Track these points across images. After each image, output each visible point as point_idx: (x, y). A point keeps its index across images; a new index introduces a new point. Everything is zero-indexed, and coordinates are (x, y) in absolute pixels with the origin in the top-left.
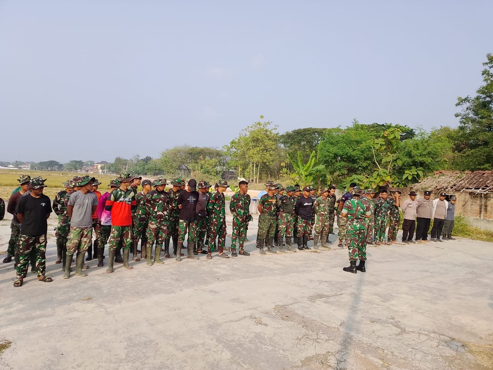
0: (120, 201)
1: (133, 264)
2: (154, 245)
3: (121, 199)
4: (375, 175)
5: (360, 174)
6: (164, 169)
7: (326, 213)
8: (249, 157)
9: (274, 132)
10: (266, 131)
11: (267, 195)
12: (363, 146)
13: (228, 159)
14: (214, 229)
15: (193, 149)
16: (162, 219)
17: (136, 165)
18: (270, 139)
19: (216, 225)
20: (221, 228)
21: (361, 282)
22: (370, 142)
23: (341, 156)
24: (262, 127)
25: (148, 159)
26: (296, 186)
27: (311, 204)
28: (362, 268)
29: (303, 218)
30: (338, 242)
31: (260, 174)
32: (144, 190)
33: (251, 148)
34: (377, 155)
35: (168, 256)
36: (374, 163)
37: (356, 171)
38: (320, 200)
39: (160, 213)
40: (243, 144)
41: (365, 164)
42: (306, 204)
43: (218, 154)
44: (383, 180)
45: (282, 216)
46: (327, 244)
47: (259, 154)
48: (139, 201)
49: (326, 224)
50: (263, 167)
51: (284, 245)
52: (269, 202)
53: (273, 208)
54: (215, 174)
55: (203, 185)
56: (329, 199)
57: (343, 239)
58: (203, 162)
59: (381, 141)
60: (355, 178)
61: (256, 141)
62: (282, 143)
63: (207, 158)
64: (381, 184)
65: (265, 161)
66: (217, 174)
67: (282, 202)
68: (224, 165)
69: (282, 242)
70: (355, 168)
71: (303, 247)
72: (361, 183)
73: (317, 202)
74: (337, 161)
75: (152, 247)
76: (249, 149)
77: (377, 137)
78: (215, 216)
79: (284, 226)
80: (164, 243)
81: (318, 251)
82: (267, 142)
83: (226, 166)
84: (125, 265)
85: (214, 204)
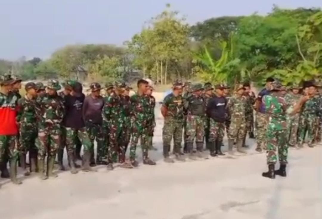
0: (4, 108)
1: (22, 179)
2: (46, 157)
3: (5, 105)
4: (299, 68)
5: (282, 68)
6: (56, 71)
7: (241, 113)
8: (155, 53)
9: (183, 23)
10: (174, 22)
11: (171, 95)
12: (285, 34)
13: (131, 57)
14: (113, 136)
15: (89, 46)
16: (51, 127)
17: (23, 68)
18: (178, 32)
19: (115, 131)
20: (120, 134)
21: (279, 188)
22: (293, 30)
23: (261, 48)
24: (168, 17)
25: (36, 61)
26: (206, 84)
27: (224, 104)
28: (282, 172)
29: (216, 121)
30: (255, 146)
31: (168, 73)
32: (28, 95)
33: (157, 43)
34: (303, 46)
35: (63, 169)
36: (299, 55)
37: (277, 65)
38: (234, 99)
39: (49, 121)
40: (147, 39)
41: (288, 57)
42: (219, 104)
43: (119, 52)
44: (307, 74)
45: (190, 119)
46: (243, 149)
47: (166, 50)
48: (22, 108)
49: (242, 126)
50: (172, 66)
51: (194, 152)
52: (174, 103)
53: (178, 110)
54: (116, 76)
55: (95, 87)
56: (245, 97)
57: (261, 142)
58: (101, 62)
59: (306, 28)
60: (276, 73)
61: (162, 34)
62: (193, 35)
63: (106, 57)
64: (306, 79)
65: (173, 58)
66: (118, 75)
67: (190, 104)
68: (125, 65)
69: (192, 148)
70: (276, 61)
71: (216, 153)
72: (283, 79)
73: (231, 101)
74: (255, 55)
75: (44, 160)
76: (155, 45)
77: (303, 24)
78: (113, 121)
79: (193, 130)
80: (57, 155)
81: (233, 157)
82: (175, 35)
83: (129, 66)
84: (12, 181)
85: (110, 109)
